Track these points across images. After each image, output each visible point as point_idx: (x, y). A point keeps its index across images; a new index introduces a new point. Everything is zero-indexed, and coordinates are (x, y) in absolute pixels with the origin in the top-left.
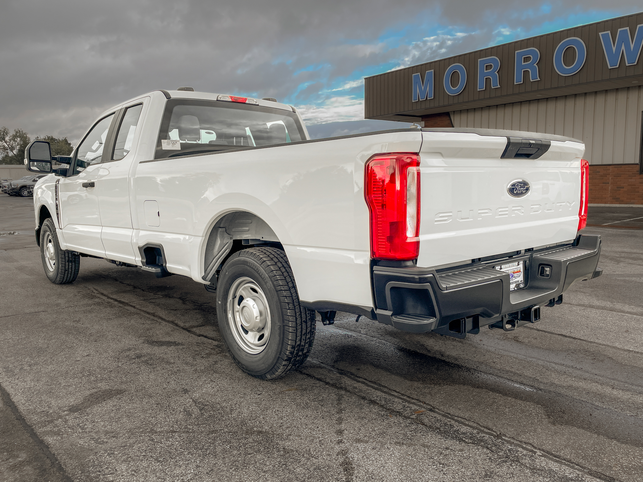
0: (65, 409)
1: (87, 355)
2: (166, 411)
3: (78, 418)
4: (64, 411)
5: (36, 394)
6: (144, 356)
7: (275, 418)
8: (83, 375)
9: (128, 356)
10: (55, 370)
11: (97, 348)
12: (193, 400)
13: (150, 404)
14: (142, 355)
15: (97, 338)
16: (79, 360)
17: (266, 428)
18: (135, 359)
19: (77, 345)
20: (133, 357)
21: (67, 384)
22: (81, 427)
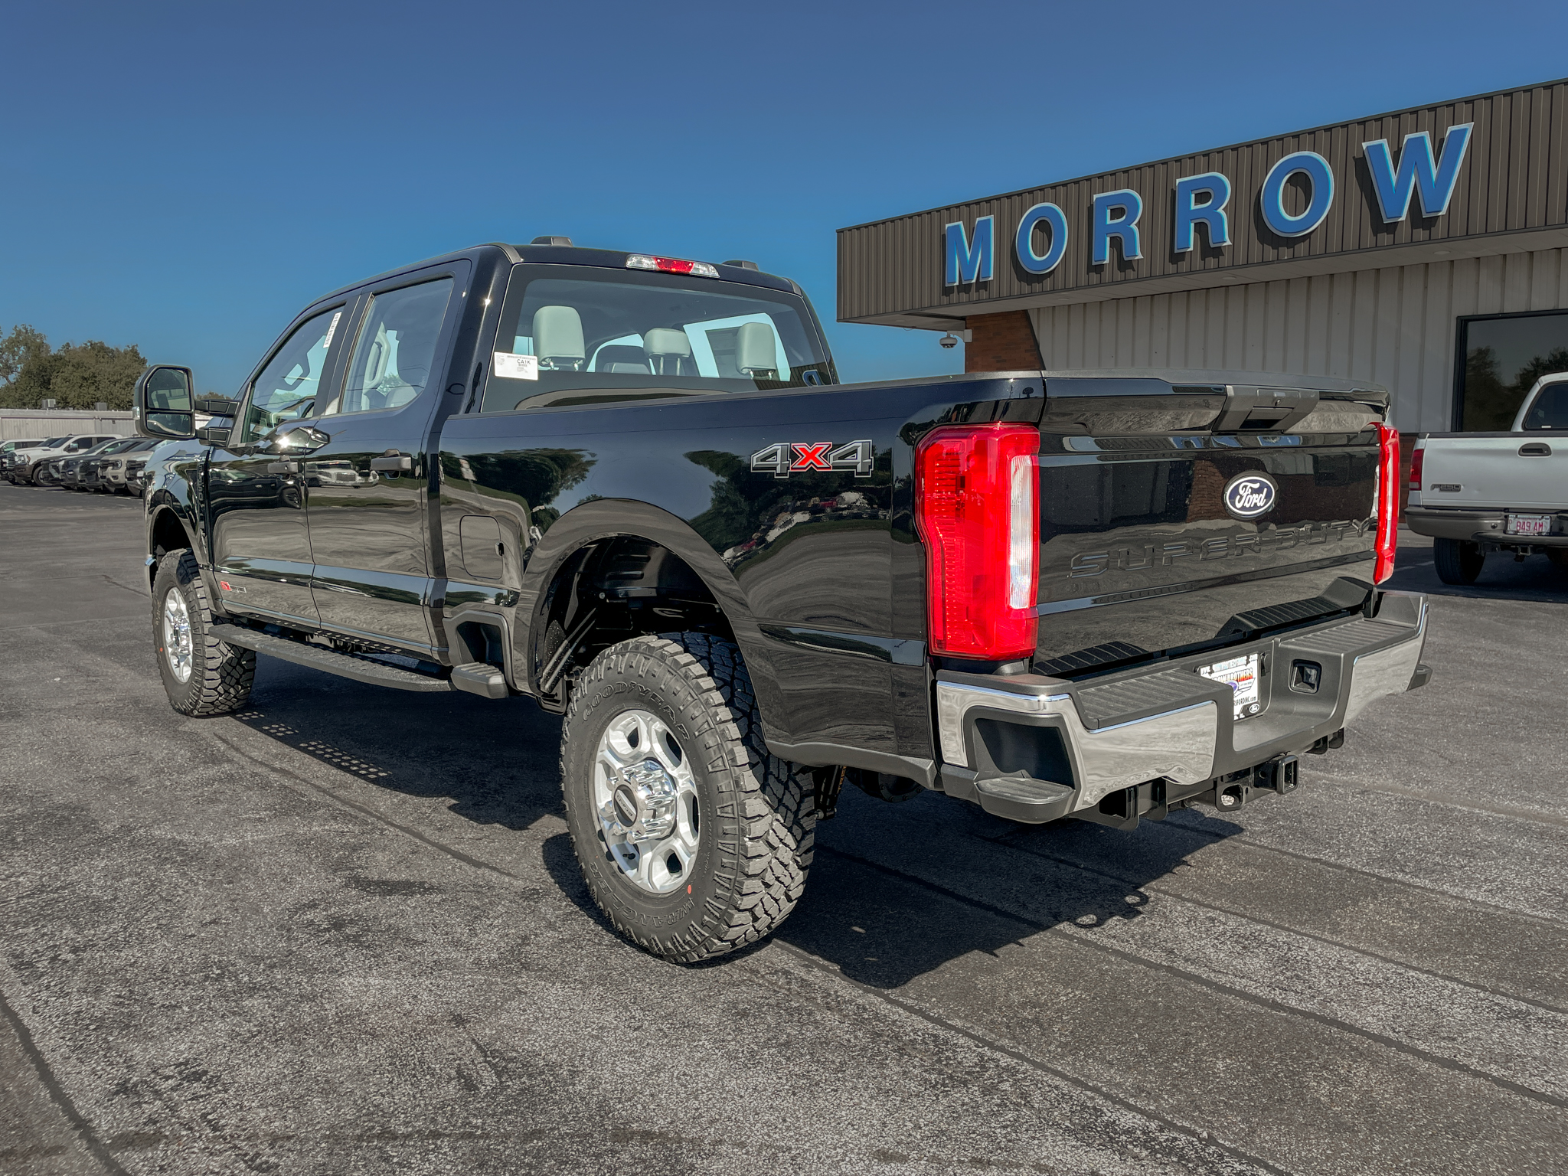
1: (210, 923)
2: (414, 1076)
3: (202, 1097)
4: (168, 1078)
6: (351, 921)
7: (678, 1094)
8: (207, 978)
9: (311, 923)
12: (479, 1047)
13: (374, 1058)
14: (345, 920)
15: (233, 874)
16: (194, 936)
17: (660, 1124)
18: (329, 931)
19: (187, 892)
20: (324, 926)
21: (167, 1003)
22: (210, 1121)
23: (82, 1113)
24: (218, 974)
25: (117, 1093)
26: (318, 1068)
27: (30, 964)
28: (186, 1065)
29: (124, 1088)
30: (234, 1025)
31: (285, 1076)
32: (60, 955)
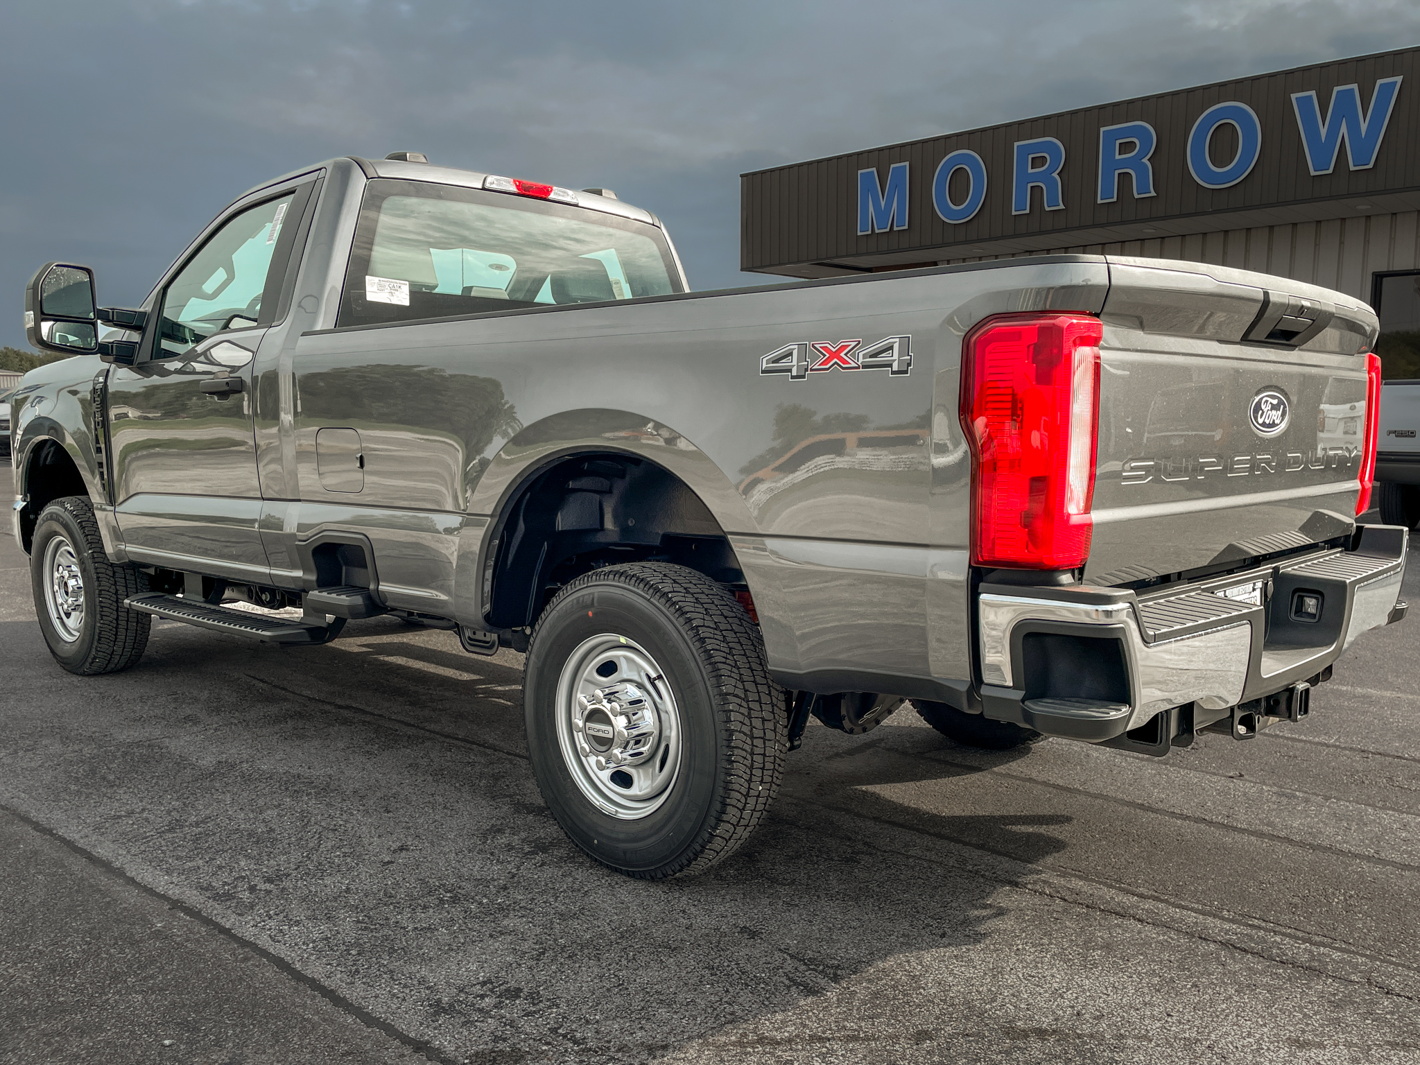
0: (477, 989)
1: (402, 849)
2: (747, 985)
3: (535, 1012)
4: (482, 997)
5: (359, 954)
8: (442, 901)
9: (510, 847)
10: (348, 889)
11: (409, 828)
12: (792, 956)
13: (689, 970)
14: (545, 843)
15: (384, 803)
16: (392, 862)
17: (1046, 1022)
18: (538, 854)
19: (346, 821)
20: (527, 849)
21: (418, 925)
22: (564, 1036)
23: (412, 1035)
24: (451, 897)
25: (436, 1013)
26: (638, 981)
27: (229, 896)
28: (492, 983)
29: (439, 1009)
30: (511, 943)
31: (608, 990)
32: (256, 885)
